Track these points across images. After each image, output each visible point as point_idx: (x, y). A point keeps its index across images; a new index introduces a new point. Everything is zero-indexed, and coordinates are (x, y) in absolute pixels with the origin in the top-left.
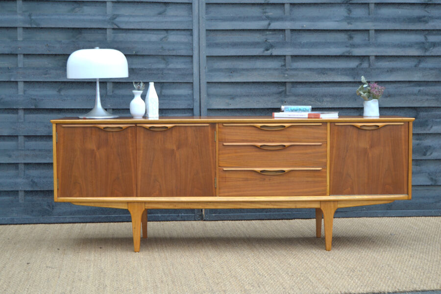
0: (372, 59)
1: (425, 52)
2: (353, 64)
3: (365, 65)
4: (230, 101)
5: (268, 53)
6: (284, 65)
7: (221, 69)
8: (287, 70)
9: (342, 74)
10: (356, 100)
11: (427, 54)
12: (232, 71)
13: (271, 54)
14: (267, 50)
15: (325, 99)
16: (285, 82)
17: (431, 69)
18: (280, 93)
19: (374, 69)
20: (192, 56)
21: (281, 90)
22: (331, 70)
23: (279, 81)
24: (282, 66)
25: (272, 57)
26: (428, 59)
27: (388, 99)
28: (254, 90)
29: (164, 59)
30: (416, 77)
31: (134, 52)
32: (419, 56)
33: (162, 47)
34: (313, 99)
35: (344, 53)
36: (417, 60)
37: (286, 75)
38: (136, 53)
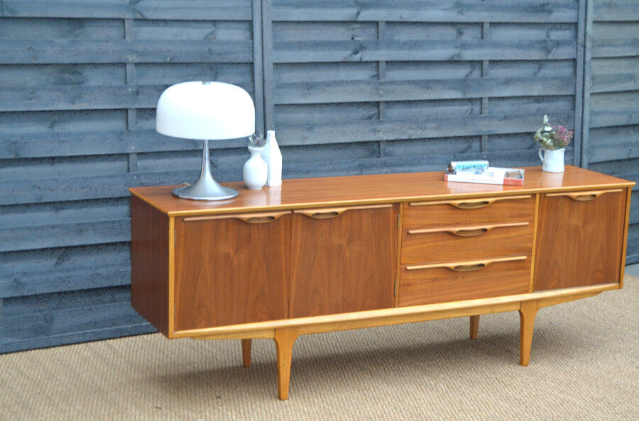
0: (486, 64)
1: (548, 54)
2: (461, 72)
3: (477, 73)
4: (307, 134)
5: (356, 58)
6: (378, 76)
7: (293, 83)
8: (381, 84)
9: (453, 88)
10: (466, 124)
11: (550, 57)
12: (309, 86)
13: (361, 59)
14: (356, 53)
15: (429, 125)
16: (378, 103)
17: (554, 79)
18: (370, 118)
19: (488, 80)
20: (252, 64)
21: (372, 113)
22: (437, 81)
23: (372, 100)
24: (373, 76)
25: (361, 63)
26: (549, 64)
27: (504, 122)
28: (335, 115)
29: (211, 68)
30: (536, 91)
31: (168, 59)
32: (539, 61)
33: (210, 50)
34: (414, 126)
35: (452, 57)
36: (536, 66)
37: (381, 92)
38: (170, 59)
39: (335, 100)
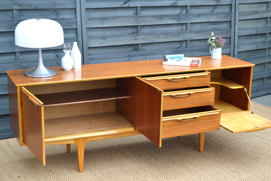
0: (188, 7)
1: (218, 2)
2: (177, 11)
3: (184, 12)
4: (103, 41)
5: (126, 5)
6: (137, 14)
7: (95, 18)
8: (138, 17)
9: (172, 19)
10: (179, 35)
11: (219, 3)
12: (103, 19)
13: (128, 6)
14: (126, 3)
15: (161, 36)
16: (137, 26)
17: (221, 13)
18: (133, 33)
19: (189, 15)
20: (75, 9)
21: (134, 31)
22: (166, 16)
23: (134, 25)
24: (134, 14)
25: (128, 8)
26: (219, 7)
27: (197, 34)
28: (117, 32)
29: (55, 12)
30: (213, 19)
31: (34, 7)
32: (214, 5)
33: (54, 3)
34: (154, 37)
35: (172, 4)
36: (212, 8)
37: (138, 21)
38: (35, 8)
39: (116, 25)
